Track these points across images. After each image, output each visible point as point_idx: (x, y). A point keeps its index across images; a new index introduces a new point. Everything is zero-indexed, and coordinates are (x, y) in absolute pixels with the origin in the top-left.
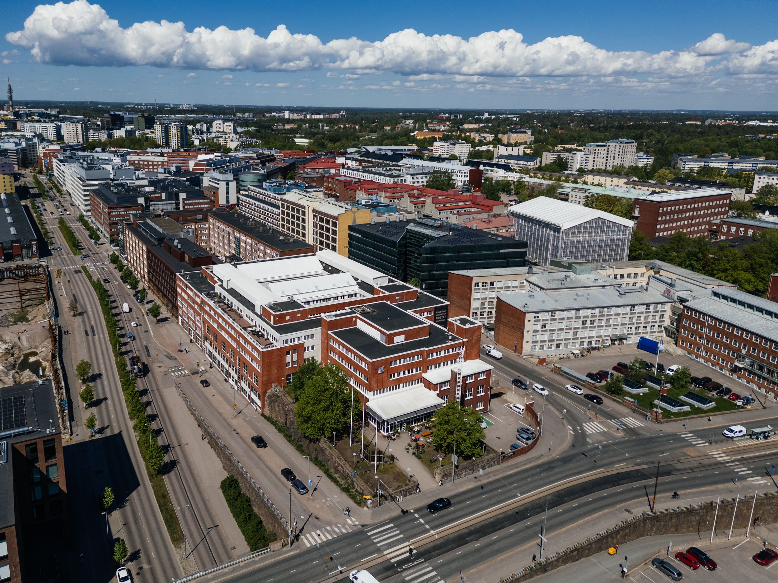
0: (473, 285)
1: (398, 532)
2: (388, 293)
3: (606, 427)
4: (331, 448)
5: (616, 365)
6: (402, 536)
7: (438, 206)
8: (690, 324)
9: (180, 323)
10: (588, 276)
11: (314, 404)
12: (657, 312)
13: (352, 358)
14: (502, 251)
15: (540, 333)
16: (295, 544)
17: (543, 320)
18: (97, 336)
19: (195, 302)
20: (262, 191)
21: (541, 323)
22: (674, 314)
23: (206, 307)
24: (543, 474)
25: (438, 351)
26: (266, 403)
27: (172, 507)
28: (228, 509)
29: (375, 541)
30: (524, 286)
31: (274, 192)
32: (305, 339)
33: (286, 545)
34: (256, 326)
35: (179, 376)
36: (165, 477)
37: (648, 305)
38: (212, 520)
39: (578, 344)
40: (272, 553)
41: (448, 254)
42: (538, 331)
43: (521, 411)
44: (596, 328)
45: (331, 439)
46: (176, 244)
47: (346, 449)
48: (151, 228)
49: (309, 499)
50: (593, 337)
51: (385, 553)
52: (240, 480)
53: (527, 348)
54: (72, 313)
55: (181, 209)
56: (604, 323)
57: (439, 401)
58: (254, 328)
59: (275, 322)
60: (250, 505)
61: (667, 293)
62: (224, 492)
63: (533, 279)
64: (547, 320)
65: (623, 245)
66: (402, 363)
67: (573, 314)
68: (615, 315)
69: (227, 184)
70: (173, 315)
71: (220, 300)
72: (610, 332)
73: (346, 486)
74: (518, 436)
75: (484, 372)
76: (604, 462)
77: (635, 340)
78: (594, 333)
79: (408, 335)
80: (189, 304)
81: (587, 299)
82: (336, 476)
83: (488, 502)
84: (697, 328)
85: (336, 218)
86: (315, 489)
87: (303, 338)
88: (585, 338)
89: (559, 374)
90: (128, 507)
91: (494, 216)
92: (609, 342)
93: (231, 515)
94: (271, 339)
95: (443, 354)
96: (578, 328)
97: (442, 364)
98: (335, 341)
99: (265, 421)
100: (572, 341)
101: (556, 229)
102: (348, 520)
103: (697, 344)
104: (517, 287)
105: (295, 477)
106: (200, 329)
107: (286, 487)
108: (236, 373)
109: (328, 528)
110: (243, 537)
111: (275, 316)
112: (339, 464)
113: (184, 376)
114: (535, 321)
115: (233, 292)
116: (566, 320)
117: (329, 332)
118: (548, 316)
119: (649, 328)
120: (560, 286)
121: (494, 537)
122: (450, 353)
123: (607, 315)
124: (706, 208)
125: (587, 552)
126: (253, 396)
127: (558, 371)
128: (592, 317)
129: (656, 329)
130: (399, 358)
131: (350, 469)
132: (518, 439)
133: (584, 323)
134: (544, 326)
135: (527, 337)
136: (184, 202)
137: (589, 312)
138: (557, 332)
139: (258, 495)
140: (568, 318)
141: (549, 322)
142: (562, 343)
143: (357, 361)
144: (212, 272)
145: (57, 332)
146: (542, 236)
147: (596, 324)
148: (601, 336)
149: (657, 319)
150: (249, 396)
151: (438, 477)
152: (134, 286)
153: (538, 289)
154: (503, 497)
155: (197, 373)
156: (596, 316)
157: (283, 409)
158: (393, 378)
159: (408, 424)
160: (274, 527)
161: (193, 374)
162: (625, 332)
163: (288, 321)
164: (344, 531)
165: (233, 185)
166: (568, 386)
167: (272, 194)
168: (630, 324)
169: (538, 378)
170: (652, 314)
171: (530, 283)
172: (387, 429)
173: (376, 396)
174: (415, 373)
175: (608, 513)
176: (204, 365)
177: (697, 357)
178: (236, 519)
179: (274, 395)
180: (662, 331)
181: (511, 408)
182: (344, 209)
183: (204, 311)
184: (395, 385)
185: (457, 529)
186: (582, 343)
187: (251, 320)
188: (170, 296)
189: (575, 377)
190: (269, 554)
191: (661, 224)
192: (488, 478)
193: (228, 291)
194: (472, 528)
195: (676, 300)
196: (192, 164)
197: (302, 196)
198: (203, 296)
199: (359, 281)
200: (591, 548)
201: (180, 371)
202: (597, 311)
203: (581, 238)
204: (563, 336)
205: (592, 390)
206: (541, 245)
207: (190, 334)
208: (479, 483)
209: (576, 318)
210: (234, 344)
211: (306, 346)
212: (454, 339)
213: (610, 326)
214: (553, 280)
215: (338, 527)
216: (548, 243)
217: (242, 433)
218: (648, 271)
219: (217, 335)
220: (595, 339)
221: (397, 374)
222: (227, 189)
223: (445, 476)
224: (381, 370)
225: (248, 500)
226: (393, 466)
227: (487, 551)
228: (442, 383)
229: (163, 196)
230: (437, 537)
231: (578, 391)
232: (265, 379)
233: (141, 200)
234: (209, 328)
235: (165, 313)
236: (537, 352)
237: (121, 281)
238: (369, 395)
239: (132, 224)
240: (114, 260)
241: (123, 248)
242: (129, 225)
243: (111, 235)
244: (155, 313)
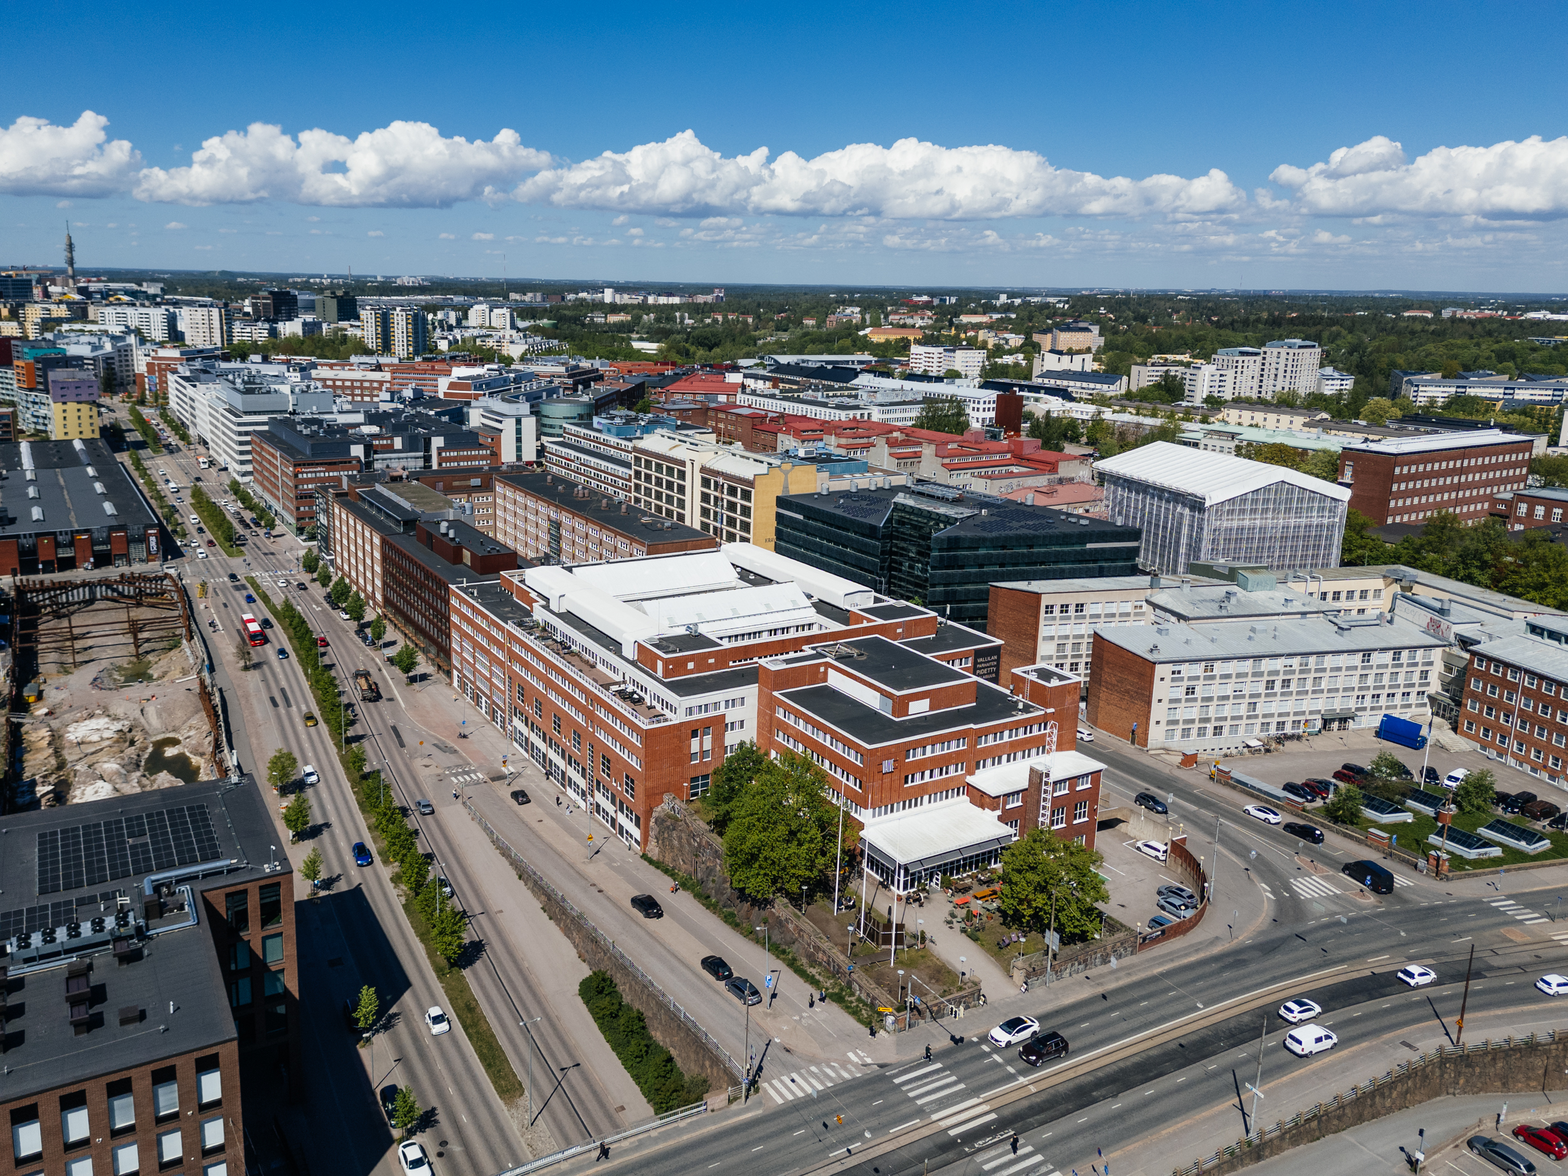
0: (1043, 609)
1: (954, 1078)
2: (880, 621)
3: (1337, 886)
4: (798, 917)
5: (1339, 768)
6: (962, 1086)
7: (947, 461)
8: (1484, 689)
9: (455, 684)
10: (1270, 594)
11: (765, 829)
12: (1416, 664)
13: (828, 744)
14: (1089, 546)
15: (1183, 704)
16: (753, 1098)
17: (1190, 679)
18: (294, 708)
19: (492, 640)
20: (593, 434)
21: (1186, 683)
22: (1448, 668)
23: (516, 649)
24: (1226, 975)
25: (997, 731)
26: (652, 834)
27: (490, 1029)
28: (602, 1036)
29: (911, 1095)
30: (1143, 614)
31: (618, 435)
32: (727, 707)
33: (736, 1099)
34: (624, 682)
35: (467, 784)
36: (466, 973)
37: (1397, 651)
38: (571, 1055)
39: (1258, 728)
40: (709, 1113)
41: (982, 552)
42: (1178, 701)
43: (1160, 855)
44: (1294, 697)
45: (795, 900)
46: (443, 530)
47: (828, 921)
48: (388, 502)
49: (767, 1015)
50: (1288, 714)
51: (935, 1117)
52: (618, 978)
53: (1156, 735)
54: (242, 663)
55: (436, 467)
56: (1309, 686)
57: (1004, 830)
58: (623, 687)
59: (666, 673)
60: (644, 1028)
61: (1434, 628)
62: (587, 1003)
63: (1161, 598)
64: (1197, 678)
65: (1329, 538)
66: (929, 754)
67: (1247, 666)
68: (1332, 670)
69: (519, 422)
70: (439, 667)
71: (545, 633)
72: (1321, 704)
73: (836, 990)
74: (1162, 902)
75: (1087, 775)
76: (1345, 952)
77: (1374, 721)
78: (1290, 706)
79: (935, 699)
80: (476, 645)
81: (1275, 637)
82: (813, 971)
83: (1124, 1026)
84: (1501, 696)
85: (751, 484)
86: (774, 996)
87: (723, 704)
88: (1272, 715)
89: (1227, 784)
90: (400, 1026)
91: (1061, 481)
92: (1319, 724)
93: (608, 1046)
94: (658, 707)
95: (1006, 738)
96: (1259, 695)
97: (1005, 757)
98: (788, 710)
99: (652, 868)
100: (1245, 721)
101: (1196, 504)
102: (851, 1055)
103: (1501, 728)
104: (1128, 615)
105: (731, 974)
106: (503, 692)
107: (717, 992)
108: (584, 776)
109: (813, 1069)
110: (637, 1088)
111: (665, 662)
112: (817, 948)
113: (477, 783)
114: (1173, 680)
115: (571, 618)
116: (1234, 679)
117: (776, 693)
118: (1198, 669)
119: (1398, 697)
120: (1218, 613)
121: (1148, 1091)
122: (1021, 736)
123: (1317, 671)
124: (1483, 469)
125: (1336, 1122)
126: (622, 819)
127: (1222, 778)
128: (1285, 673)
129: (1413, 699)
130: (923, 744)
131: (842, 957)
132: (1163, 908)
133: (1270, 684)
134: (1190, 690)
135: (1158, 711)
136: (439, 454)
137: (1279, 664)
138: (1215, 702)
139: (662, 1006)
140: (1239, 675)
141: (1201, 682)
142: (1226, 725)
143: (839, 749)
144: (523, 581)
145: (217, 700)
146: (1166, 518)
147: (1293, 687)
148: (1303, 713)
149: (1416, 679)
150: (613, 822)
151: (1019, 976)
152: (356, 613)
153: (1174, 619)
154: (1151, 1017)
155: (500, 777)
156: (1293, 672)
157: (690, 844)
158: (910, 784)
159: (945, 873)
160: (703, 1067)
161: (493, 779)
162: (1352, 704)
163: (691, 672)
164: (846, 1076)
165: (529, 425)
166: (1250, 808)
167: (613, 440)
168: (1360, 689)
169: (1184, 792)
170: (1405, 669)
171: (1155, 606)
172: (905, 883)
173: (877, 819)
174: (952, 773)
175: (1369, 1049)
176: (513, 762)
177: (1500, 755)
178: (619, 1054)
179: (669, 816)
180: (1424, 705)
181: (1138, 849)
182: (765, 465)
183: (513, 656)
184: (913, 798)
185: (1071, 1074)
186: (1265, 726)
187: (615, 670)
188: (434, 632)
189: (1259, 790)
190: (704, 1115)
191: (1397, 499)
192: (1118, 979)
193: (561, 616)
194: (1100, 1074)
195: (1452, 639)
196: (442, 385)
197: (677, 442)
198: (510, 627)
199: (815, 600)
200: (1344, 1115)
201: (468, 773)
202: (1295, 662)
203: (1247, 523)
204: (1228, 711)
205: (1298, 816)
206: (1164, 537)
207: (478, 704)
208: (1100, 990)
209: (1255, 674)
210: (580, 719)
211: (728, 720)
212: (1027, 709)
213: (1322, 691)
214: (1202, 601)
215: (832, 1068)
216: (1179, 533)
217: (610, 891)
218: (1387, 586)
219: (541, 704)
220: (1292, 718)
221: (918, 776)
222: (519, 431)
223: (1032, 973)
224: (888, 766)
225: (640, 1018)
226: (926, 955)
227: (1137, 1118)
228: (1007, 795)
229: (398, 443)
230: (1033, 1089)
231: (1271, 817)
232: (650, 784)
233: (357, 451)
234: (523, 690)
235: (423, 665)
236: (1177, 742)
237: (327, 606)
238: (864, 816)
239: (346, 494)
240: (310, 564)
241: (327, 543)
242: (341, 497)
243: (298, 519)
244: (405, 663)
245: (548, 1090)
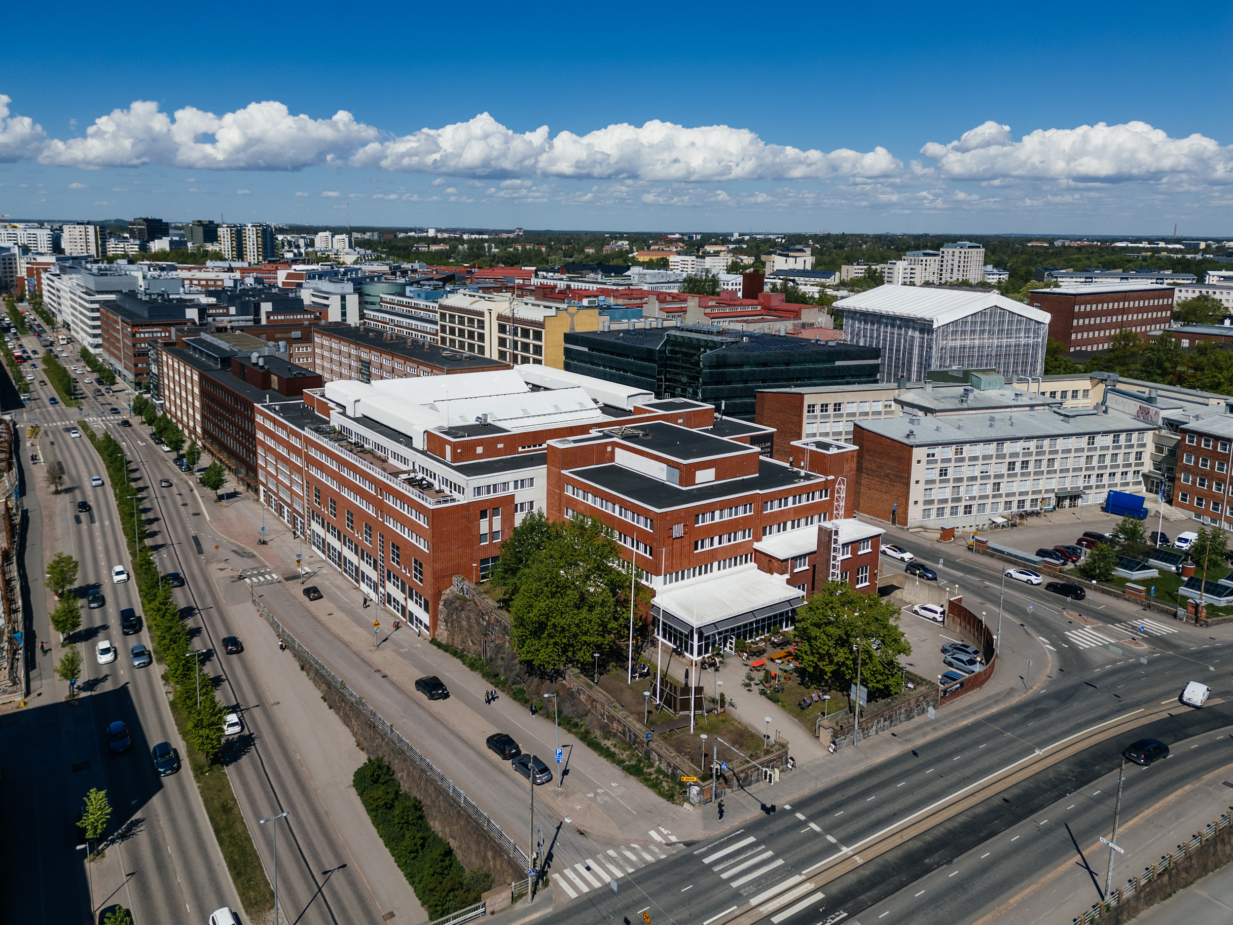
0: (805, 409)
1: (770, 853)
2: (661, 412)
3: (1110, 636)
4: (590, 687)
5: (1081, 536)
6: (780, 862)
7: (709, 311)
8: (1197, 463)
9: (262, 499)
10: (1001, 392)
11: (553, 595)
12: (1132, 446)
13: (617, 515)
14: (838, 363)
15: (938, 485)
16: (542, 893)
17: (943, 461)
18: (98, 524)
19: (291, 448)
20: (405, 300)
21: (939, 465)
22: (1159, 449)
23: (313, 453)
24: (1031, 724)
25: (782, 497)
26: (441, 617)
28: (374, 830)
29: (725, 876)
30: (892, 412)
31: (426, 299)
32: (516, 487)
33: (521, 896)
34: (414, 471)
35: (260, 584)
36: (229, 770)
37: (1116, 433)
38: (336, 854)
39: (1002, 506)
40: (489, 917)
41: (746, 368)
42: (932, 482)
43: (937, 616)
44: (1032, 477)
45: (587, 669)
46: (254, 360)
47: (621, 690)
48: (210, 345)
49: (558, 794)
50: (1027, 493)
51: (754, 901)
52: (396, 765)
53: (915, 514)
54: (53, 489)
55: (264, 322)
56: (1044, 467)
57: (795, 592)
58: (412, 475)
59: (455, 458)
60: (421, 817)
61: (1143, 414)
62: (361, 794)
63: (909, 396)
64: (949, 460)
65: (1034, 356)
66: (717, 519)
67: (992, 449)
68: (1064, 451)
69: (344, 297)
70: (249, 486)
71: (339, 436)
72: (1054, 484)
73: (633, 762)
74: (950, 659)
75: (867, 539)
76: (1138, 696)
77: (1101, 497)
78: (1028, 485)
79: (721, 469)
80: (279, 457)
81: (1012, 425)
82: (608, 743)
83: (941, 783)
84: (1212, 467)
85: (542, 325)
86: (566, 772)
87: (512, 485)
88: (1014, 494)
89: (985, 553)
90: (142, 835)
91: (804, 326)
92: (1053, 502)
93: (381, 841)
94: (447, 490)
95: (790, 505)
96: (1002, 476)
97: (789, 524)
98: (576, 485)
99: (441, 652)
100: (991, 500)
101: (925, 327)
102: (653, 834)
103: (1214, 496)
104: (879, 413)
105: (519, 752)
106: (302, 498)
107: (502, 772)
108: (375, 568)
109: (611, 852)
110: (411, 889)
111: (454, 446)
112: (612, 718)
113: (272, 582)
114: (928, 462)
115: (366, 421)
116: (980, 462)
117: (563, 472)
118: (950, 452)
119: (1118, 476)
120: (960, 406)
121: (984, 853)
122: (804, 503)
123: (1051, 452)
124: (1139, 310)
125: (1184, 875)
126: (412, 606)
127: (980, 548)
128: (1024, 455)
129: (1130, 478)
130: (711, 509)
131: (638, 726)
132: (950, 664)
133: (1011, 466)
134: (943, 472)
135: (916, 492)
136: (268, 317)
137: (1018, 447)
138: (965, 483)
139: (441, 791)
140: (985, 457)
141: (953, 464)
142: (975, 503)
143: (629, 518)
144: (323, 396)
145: (18, 519)
146: (899, 342)
147: (1031, 468)
148: (1040, 492)
149: (1132, 460)
150: (404, 608)
151: (825, 736)
152: (176, 445)
153: (921, 414)
154: (968, 771)
155: (295, 577)
156: (1030, 454)
157: (478, 623)
158: (699, 550)
159: (738, 637)
160: (485, 859)
161: (287, 579)
162: (1080, 483)
163: (480, 456)
164: (649, 858)
165: (353, 300)
166: (1012, 571)
167: (422, 303)
168: (1087, 469)
169: (950, 562)
170: (1123, 451)
171: (904, 404)
172: (700, 647)
173: (668, 585)
174: (740, 540)
175: (1193, 791)
176: (309, 564)
177: (1214, 520)
178: (392, 850)
179: (457, 598)
180: (1139, 483)
181: (916, 612)
182: (554, 310)
183: (311, 461)
184: (703, 564)
185: (897, 840)
186: (1008, 504)
187: (405, 461)
188: (242, 452)
189: (1016, 556)
190: (482, 920)
191: (1076, 333)
192: (925, 735)
193: (356, 420)
194: (928, 838)
195: (1161, 423)
196: (281, 276)
197: (477, 299)
198: (307, 433)
199: (601, 404)
200: (1191, 866)
201: (262, 575)
202: (1032, 444)
203: (968, 342)
204: (975, 491)
205: (1056, 577)
206: (897, 359)
207: (281, 514)
208: (909, 747)
209: (998, 457)
210: (371, 511)
211: (517, 501)
212: (807, 477)
213: (1055, 471)
214: (944, 398)
215: (633, 850)
216: (911, 354)
217: (395, 675)
218: (1094, 386)
219: (335, 502)
220: (1030, 497)
221: (707, 542)
223: (837, 734)
224: (678, 530)
225: (417, 806)
226: (726, 719)
227: (979, 886)
228: (794, 559)
229: (233, 310)
230: (859, 860)
231: (1033, 578)
232: (438, 566)
233: (192, 315)
234: (319, 491)
235: (231, 484)
236: (934, 522)
237: (152, 442)
238: (656, 583)
239: (174, 344)
240: (140, 408)
241: (157, 389)
242: (169, 346)
243: (136, 375)
244: (212, 480)
245: (304, 897)
